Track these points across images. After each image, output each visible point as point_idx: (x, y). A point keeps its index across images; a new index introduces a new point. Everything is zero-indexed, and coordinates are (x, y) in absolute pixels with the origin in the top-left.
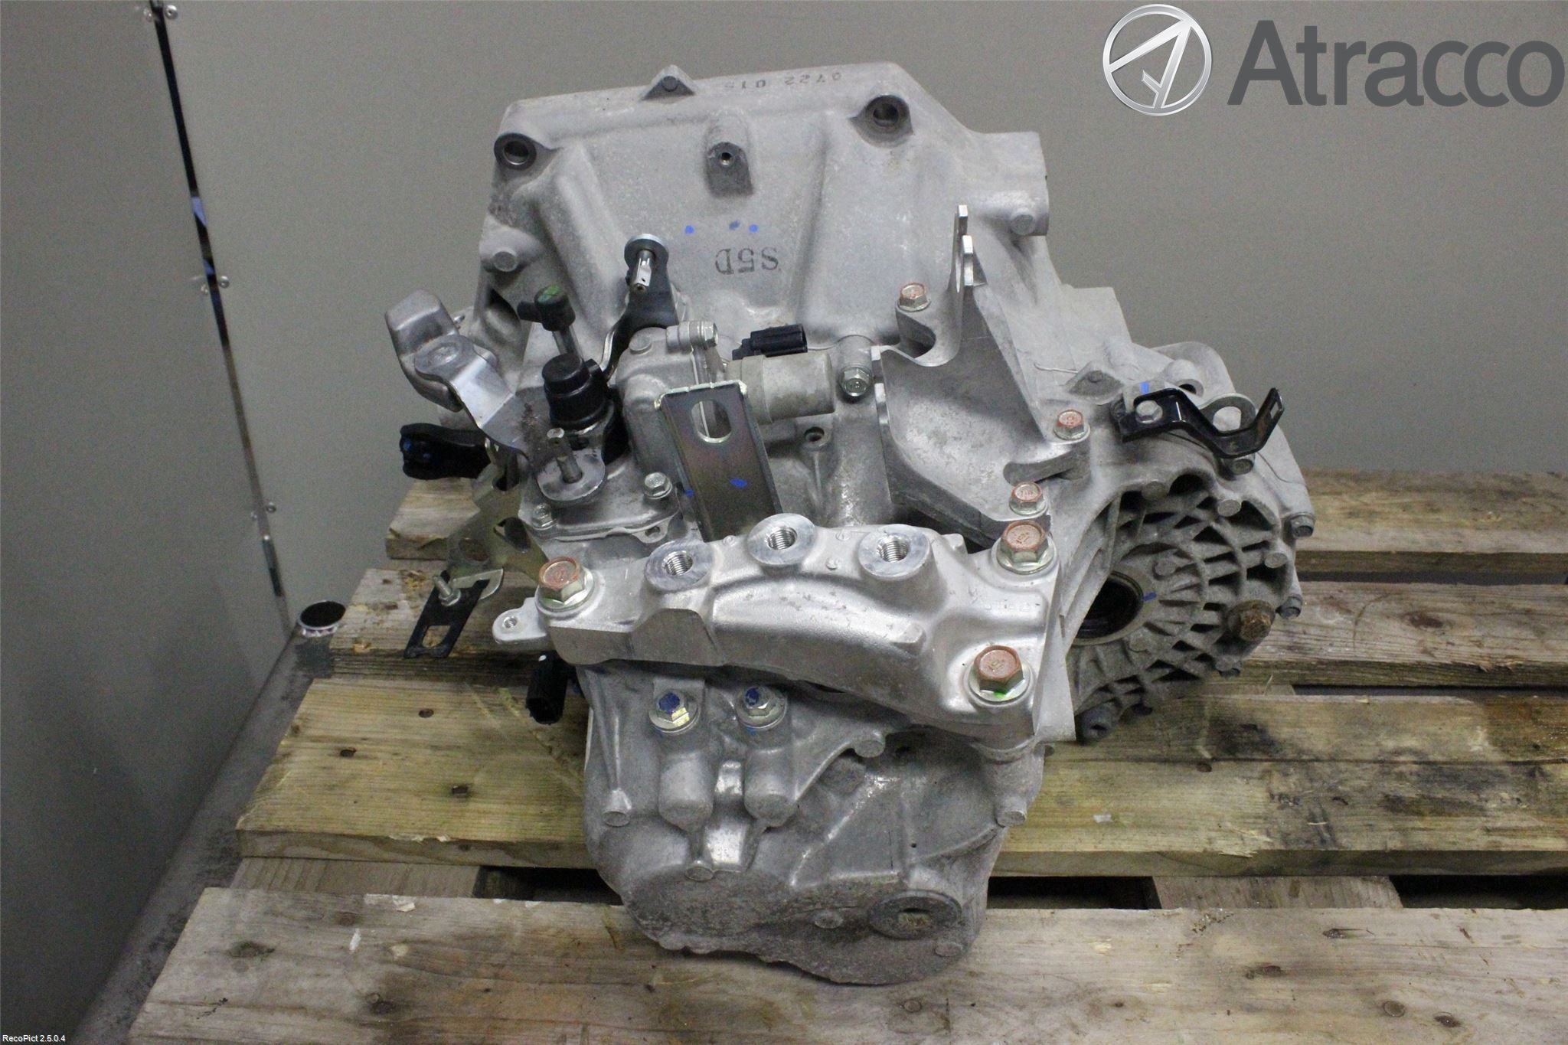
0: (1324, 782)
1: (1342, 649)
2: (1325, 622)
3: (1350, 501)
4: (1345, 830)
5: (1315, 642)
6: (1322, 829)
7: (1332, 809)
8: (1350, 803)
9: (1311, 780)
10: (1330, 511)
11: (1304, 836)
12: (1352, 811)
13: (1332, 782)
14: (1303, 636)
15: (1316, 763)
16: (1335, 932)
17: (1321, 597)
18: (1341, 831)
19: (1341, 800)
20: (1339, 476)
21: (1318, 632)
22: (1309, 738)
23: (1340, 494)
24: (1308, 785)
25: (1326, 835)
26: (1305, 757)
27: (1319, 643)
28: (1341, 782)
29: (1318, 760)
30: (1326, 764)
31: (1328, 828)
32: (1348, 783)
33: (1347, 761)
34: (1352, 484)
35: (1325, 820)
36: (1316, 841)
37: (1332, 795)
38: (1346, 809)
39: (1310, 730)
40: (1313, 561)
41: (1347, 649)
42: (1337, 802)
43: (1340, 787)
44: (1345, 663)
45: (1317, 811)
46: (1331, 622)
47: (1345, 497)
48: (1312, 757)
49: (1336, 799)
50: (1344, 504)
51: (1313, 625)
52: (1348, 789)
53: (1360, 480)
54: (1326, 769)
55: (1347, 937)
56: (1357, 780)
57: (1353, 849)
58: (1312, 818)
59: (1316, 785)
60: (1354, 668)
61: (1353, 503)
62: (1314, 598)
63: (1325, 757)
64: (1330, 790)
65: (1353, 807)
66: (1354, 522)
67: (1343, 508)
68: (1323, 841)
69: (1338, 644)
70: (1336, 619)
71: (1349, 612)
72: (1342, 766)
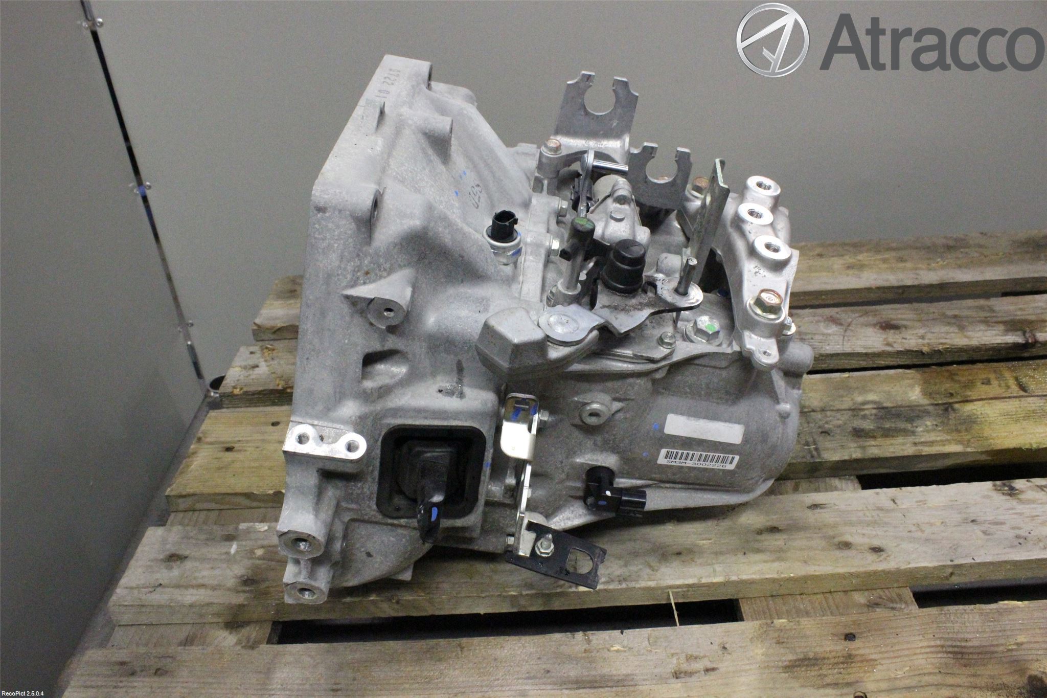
0: (816, 423)
1: (835, 347)
2: (826, 331)
3: (849, 259)
4: (827, 449)
5: (818, 344)
6: (813, 450)
7: (820, 439)
8: (832, 434)
9: (808, 423)
10: (836, 266)
11: (801, 454)
12: (832, 438)
13: (821, 423)
14: (812, 341)
15: (812, 413)
16: (815, 506)
17: (825, 317)
18: (824, 450)
19: (826, 433)
20: (844, 244)
21: (821, 337)
22: (809, 399)
23: (842, 256)
24: (806, 425)
25: (815, 453)
26: (806, 410)
27: (821, 344)
28: (827, 423)
29: (813, 411)
30: (819, 413)
31: (816, 449)
32: (831, 423)
33: (832, 410)
34: (851, 249)
35: (815, 444)
36: (808, 457)
37: (820, 430)
38: (829, 437)
39: (810, 395)
40: (823, 297)
41: (838, 346)
42: (824, 434)
43: (826, 426)
44: (838, 355)
45: (810, 440)
46: (829, 331)
47: (847, 257)
48: (810, 410)
49: (822, 432)
50: (845, 262)
51: (818, 334)
52: (831, 426)
53: (857, 247)
54: (819, 416)
55: (821, 508)
56: (835, 421)
57: (831, 460)
58: (807, 444)
59: (811, 425)
60: (843, 357)
61: (851, 261)
62: (820, 318)
63: (818, 409)
64: (820, 427)
65: (833, 436)
66: (851, 272)
67: (844, 264)
68: (812, 457)
69: (832, 344)
70: (833, 329)
71: (841, 324)
72: (829, 413)
